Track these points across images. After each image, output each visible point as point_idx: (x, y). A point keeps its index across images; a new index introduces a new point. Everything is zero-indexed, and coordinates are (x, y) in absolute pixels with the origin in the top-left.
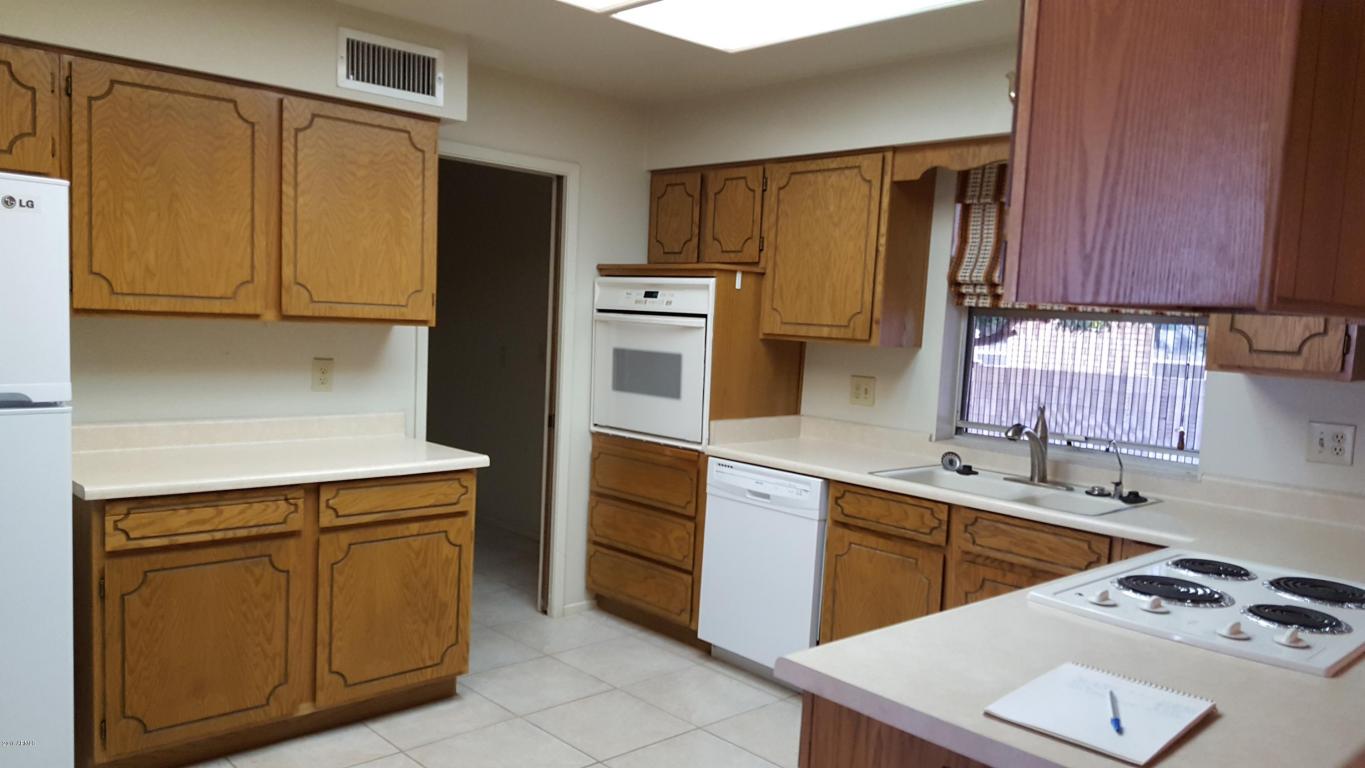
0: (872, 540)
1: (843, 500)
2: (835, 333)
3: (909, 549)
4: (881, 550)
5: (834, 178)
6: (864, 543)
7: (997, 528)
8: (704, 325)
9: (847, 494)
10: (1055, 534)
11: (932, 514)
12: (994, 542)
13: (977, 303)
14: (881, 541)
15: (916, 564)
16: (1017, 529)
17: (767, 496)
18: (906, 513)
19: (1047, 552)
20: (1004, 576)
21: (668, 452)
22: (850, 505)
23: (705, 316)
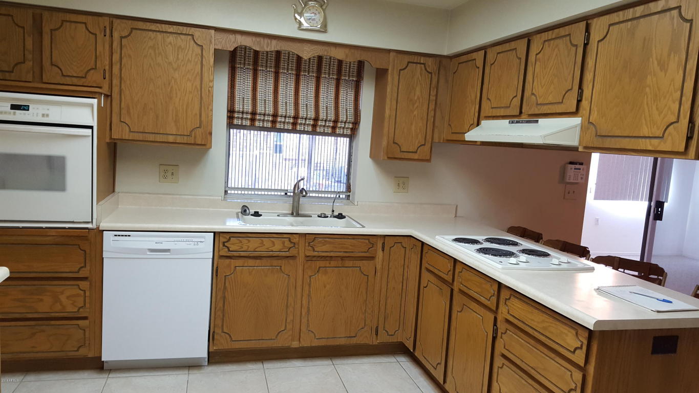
0: (251, 262)
1: (229, 243)
2: (179, 140)
3: (275, 262)
4: (257, 266)
5: (171, 38)
6: (246, 265)
7: (325, 241)
8: (91, 134)
9: (232, 238)
10: (353, 239)
11: (290, 241)
12: (324, 248)
13: (242, 123)
14: (258, 261)
15: (281, 269)
16: (336, 240)
17: (168, 251)
18: (273, 242)
19: (351, 247)
20: (330, 263)
21: (53, 233)
22: (234, 245)
23: (91, 127)
